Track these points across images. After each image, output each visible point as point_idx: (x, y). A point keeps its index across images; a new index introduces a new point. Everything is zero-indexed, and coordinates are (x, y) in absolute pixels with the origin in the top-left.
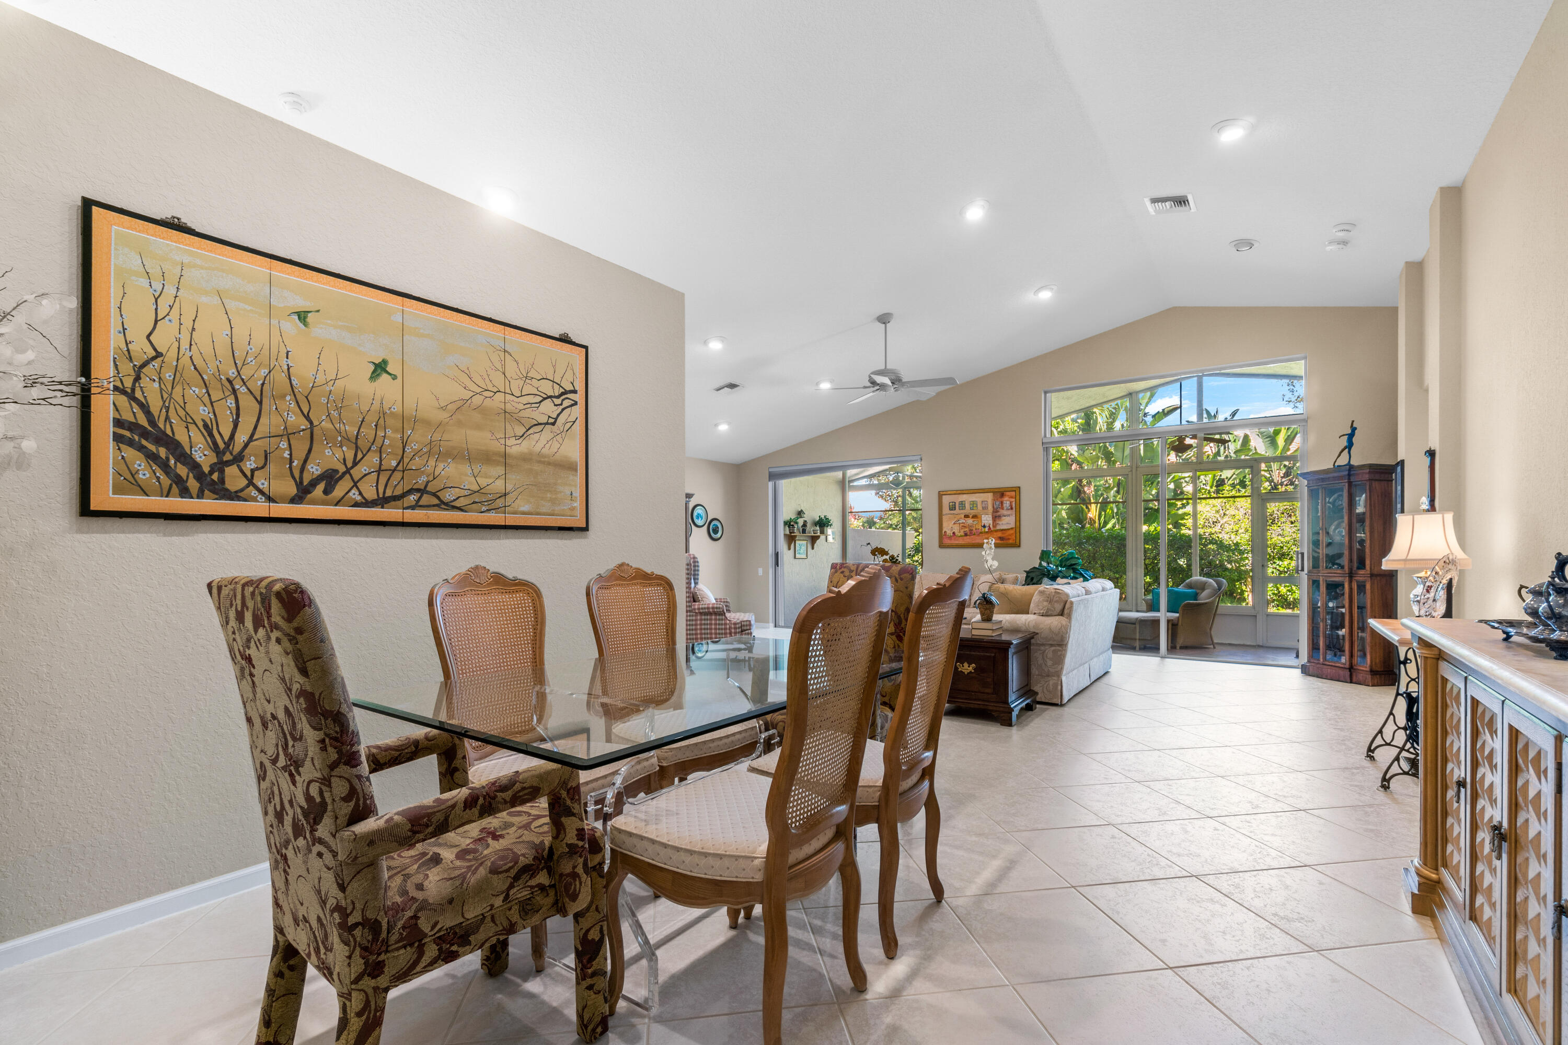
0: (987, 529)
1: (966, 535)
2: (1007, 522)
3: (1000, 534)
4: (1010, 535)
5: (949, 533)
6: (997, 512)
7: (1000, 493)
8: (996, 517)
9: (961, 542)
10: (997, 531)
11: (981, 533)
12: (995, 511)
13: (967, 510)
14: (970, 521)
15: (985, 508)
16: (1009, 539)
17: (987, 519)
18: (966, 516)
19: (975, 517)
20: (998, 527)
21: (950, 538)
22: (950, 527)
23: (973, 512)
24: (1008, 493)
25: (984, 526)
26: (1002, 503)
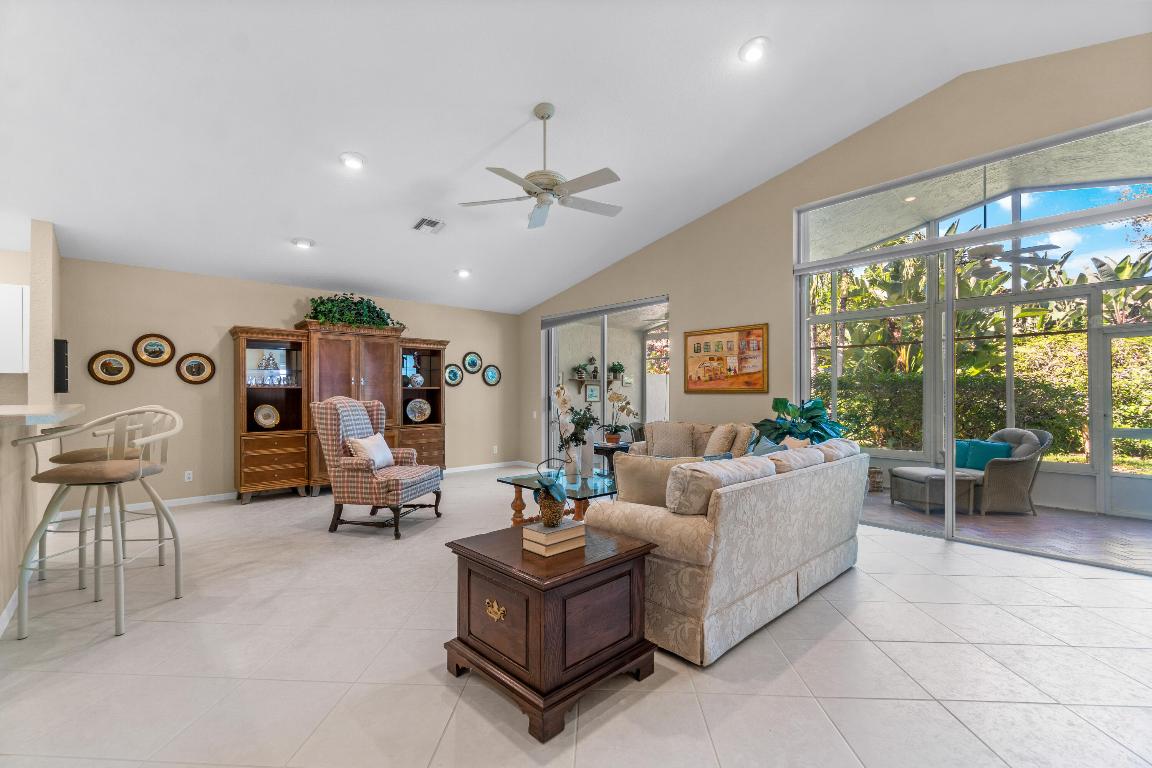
0: (732, 373)
1: (711, 379)
2: (754, 365)
3: (746, 378)
4: (757, 380)
5: (694, 377)
6: (743, 353)
7: (746, 332)
8: (742, 360)
9: (705, 386)
10: (743, 375)
11: (727, 377)
12: (741, 352)
13: (712, 353)
14: (715, 364)
15: (730, 349)
16: (755, 384)
17: (732, 362)
18: (711, 359)
19: (720, 359)
20: (745, 371)
21: (695, 382)
22: (695, 371)
23: (719, 354)
24: (755, 331)
25: (730, 370)
26: (748, 343)
